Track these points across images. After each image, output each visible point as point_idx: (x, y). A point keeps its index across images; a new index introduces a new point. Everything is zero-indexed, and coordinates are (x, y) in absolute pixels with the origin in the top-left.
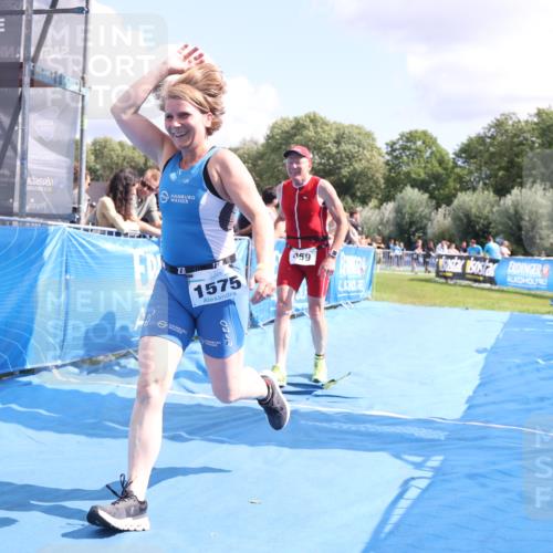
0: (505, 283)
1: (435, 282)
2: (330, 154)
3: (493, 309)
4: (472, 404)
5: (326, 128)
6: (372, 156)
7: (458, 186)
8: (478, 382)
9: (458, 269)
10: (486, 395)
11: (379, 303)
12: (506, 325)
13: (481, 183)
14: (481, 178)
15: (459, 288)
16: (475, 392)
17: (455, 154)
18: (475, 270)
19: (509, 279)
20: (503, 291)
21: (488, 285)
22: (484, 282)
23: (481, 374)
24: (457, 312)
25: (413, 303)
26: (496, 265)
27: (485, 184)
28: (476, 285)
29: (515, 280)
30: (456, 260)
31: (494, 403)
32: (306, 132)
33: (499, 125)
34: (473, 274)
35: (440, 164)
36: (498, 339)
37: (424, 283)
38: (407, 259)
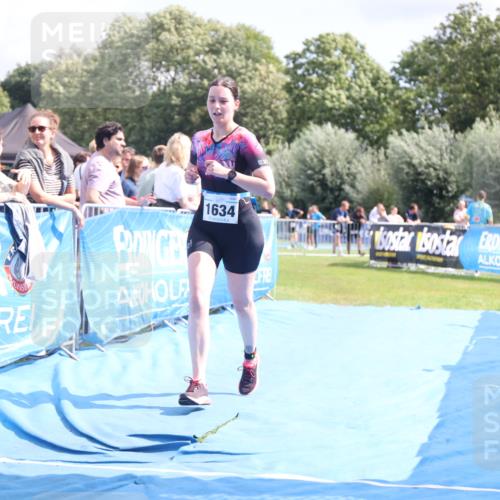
0: (475, 266)
1: (370, 267)
2: (203, 69)
3: (457, 308)
4: (426, 457)
5: (197, 30)
6: (269, 72)
7: (401, 118)
8: (435, 422)
9: (405, 247)
10: (448, 441)
11: (284, 303)
12: (478, 330)
13: (436, 111)
14: (435, 105)
15: (406, 277)
16: (430, 438)
17: (394, 69)
18: (428, 247)
19: (481, 260)
20: (472, 278)
21: (451, 270)
22: (444, 264)
23: (440, 409)
24: (404, 313)
25: (336, 302)
26: (461, 238)
27: (442, 113)
28: (432, 269)
29: (491, 262)
30: (401, 233)
31: (460, 453)
32: (164, 36)
33: (458, 23)
34: (427, 253)
35: (374, 84)
36: (465, 353)
37: (352, 270)
38: (326, 231)
